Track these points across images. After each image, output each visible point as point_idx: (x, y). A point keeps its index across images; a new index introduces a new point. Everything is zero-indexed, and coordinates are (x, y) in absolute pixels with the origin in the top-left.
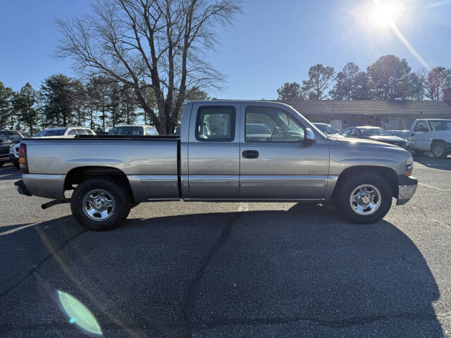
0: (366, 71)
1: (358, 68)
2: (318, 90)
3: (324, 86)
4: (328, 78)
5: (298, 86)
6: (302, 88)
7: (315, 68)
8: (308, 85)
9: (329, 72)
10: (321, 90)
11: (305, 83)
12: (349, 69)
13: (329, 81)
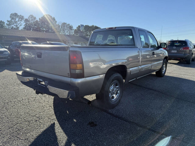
0: (39, 20)
1: (35, 18)
2: (17, 26)
3: (19, 25)
4: (21, 20)
5: (4, 23)
6: (7, 24)
7: (13, 14)
8: (10, 23)
9: (21, 18)
10: (18, 26)
11: (8, 21)
12: (31, 18)
13: (22, 22)
